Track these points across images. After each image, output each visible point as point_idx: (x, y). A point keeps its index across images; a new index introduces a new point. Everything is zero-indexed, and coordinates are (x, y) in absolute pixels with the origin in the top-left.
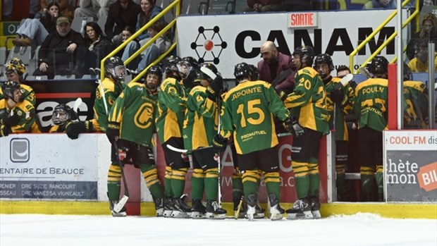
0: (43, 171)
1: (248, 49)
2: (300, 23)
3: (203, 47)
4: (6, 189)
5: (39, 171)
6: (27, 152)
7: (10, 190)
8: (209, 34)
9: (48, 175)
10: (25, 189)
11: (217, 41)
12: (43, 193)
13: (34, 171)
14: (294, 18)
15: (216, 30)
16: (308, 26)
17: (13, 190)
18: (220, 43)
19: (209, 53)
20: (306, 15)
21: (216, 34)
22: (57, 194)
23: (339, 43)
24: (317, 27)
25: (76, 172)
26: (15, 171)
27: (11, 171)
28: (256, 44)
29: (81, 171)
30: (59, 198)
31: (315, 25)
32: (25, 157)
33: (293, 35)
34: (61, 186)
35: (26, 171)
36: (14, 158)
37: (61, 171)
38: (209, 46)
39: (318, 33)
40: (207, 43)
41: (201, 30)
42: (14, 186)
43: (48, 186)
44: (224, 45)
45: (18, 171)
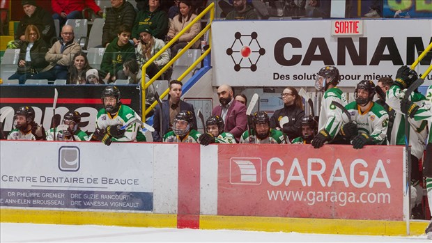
0: (95, 181)
1: (288, 57)
2: (344, 31)
3: (240, 54)
4: (54, 199)
5: (90, 181)
6: (77, 160)
7: (58, 199)
8: (246, 40)
9: (100, 185)
10: (75, 200)
11: (254, 47)
12: (94, 204)
13: (85, 180)
14: (338, 26)
15: (254, 36)
16: (352, 34)
17: (62, 199)
18: (258, 49)
19: (246, 59)
20: (351, 22)
21: (254, 40)
22: (109, 205)
23: (386, 52)
24: (363, 35)
25: (130, 182)
26: (63, 180)
27: (59, 180)
28: (297, 51)
29: (135, 181)
30: (111, 209)
31: (360, 33)
32: (75, 166)
33: (337, 43)
34: (114, 197)
35: (75, 180)
36: (62, 166)
37: (113, 181)
38: (246, 52)
39: (363, 41)
40: (244, 49)
41: (238, 36)
42: (63, 195)
43: (99, 197)
44: (262, 52)
45: (67, 180)
